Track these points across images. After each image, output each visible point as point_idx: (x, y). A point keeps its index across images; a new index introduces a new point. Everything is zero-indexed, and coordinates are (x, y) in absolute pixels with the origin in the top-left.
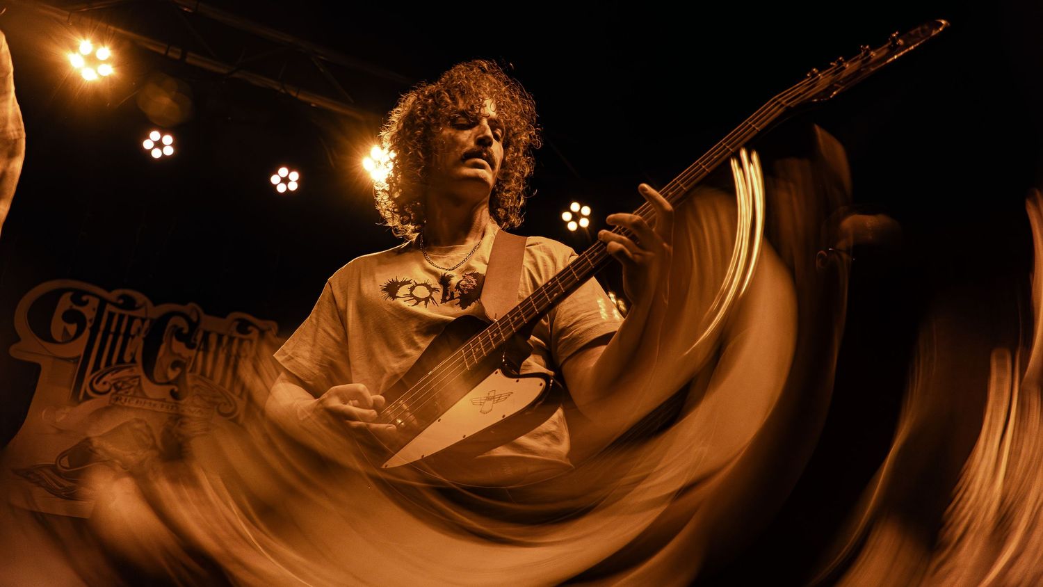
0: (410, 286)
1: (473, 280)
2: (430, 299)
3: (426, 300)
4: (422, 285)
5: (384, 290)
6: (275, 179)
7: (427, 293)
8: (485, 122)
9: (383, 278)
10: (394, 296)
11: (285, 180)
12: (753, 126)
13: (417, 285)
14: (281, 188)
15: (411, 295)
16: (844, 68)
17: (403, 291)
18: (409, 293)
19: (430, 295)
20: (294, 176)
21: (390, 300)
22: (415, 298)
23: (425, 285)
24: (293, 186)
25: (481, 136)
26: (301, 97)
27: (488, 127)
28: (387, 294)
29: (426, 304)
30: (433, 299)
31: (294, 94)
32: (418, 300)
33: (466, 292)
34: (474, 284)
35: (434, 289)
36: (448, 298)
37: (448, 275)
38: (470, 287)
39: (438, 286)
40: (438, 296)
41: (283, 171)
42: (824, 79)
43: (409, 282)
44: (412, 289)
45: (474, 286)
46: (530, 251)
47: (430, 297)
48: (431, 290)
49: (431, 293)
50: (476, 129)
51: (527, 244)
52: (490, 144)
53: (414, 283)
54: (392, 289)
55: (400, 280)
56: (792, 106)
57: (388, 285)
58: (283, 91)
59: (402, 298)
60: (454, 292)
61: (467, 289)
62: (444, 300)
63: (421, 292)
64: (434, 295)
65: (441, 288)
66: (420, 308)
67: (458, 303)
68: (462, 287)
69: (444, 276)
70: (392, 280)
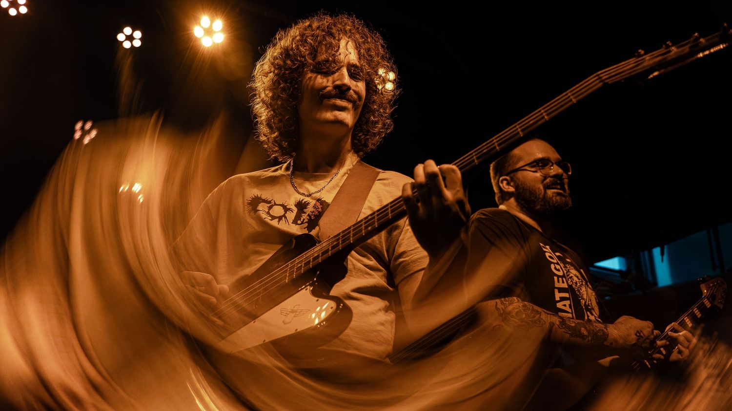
0: (269, 205)
1: (320, 207)
2: (283, 218)
3: (280, 218)
4: (280, 205)
5: (249, 201)
6: (121, 37)
7: (282, 213)
9: (251, 192)
10: (256, 209)
11: (130, 38)
12: (571, 97)
13: (275, 204)
16: (670, 51)
17: (262, 208)
18: (267, 211)
19: (284, 214)
20: (138, 34)
21: (252, 214)
22: (271, 216)
23: (282, 205)
24: (137, 43)
28: (250, 205)
29: (279, 221)
30: (286, 218)
32: (273, 218)
33: (313, 218)
34: (320, 210)
35: (289, 209)
36: (299, 222)
37: (306, 202)
38: (317, 212)
39: (293, 208)
40: (291, 216)
41: (128, 31)
42: (649, 60)
44: (270, 208)
45: (319, 212)
47: (284, 216)
48: (287, 210)
49: (286, 213)
51: (378, 178)
53: (273, 203)
54: (255, 203)
55: (263, 198)
56: (610, 83)
57: (253, 199)
59: (261, 212)
60: (305, 217)
61: (315, 216)
62: (295, 222)
63: (278, 211)
64: (288, 214)
65: (295, 210)
66: (274, 223)
67: (306, 228)
68: (311, 213)
69: (299, 201)
70: (256, 195)
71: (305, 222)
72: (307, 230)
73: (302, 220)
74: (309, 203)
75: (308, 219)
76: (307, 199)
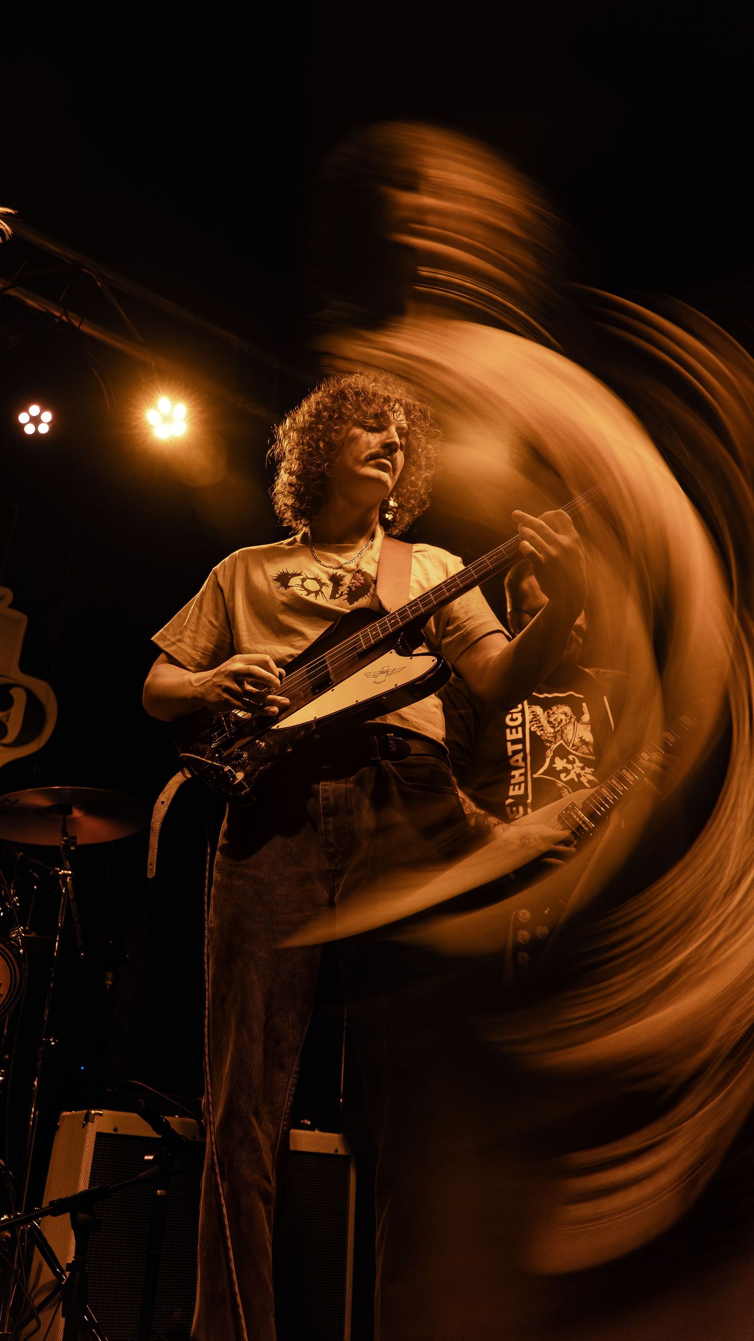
0: (301, 577)
1: (361, 578)
2: (320, 592)
3: (317, 593)
4: (312, 579)
5: (276, 580)
6: (23, 418)
7: (317, 587)
8: (393, 429)
9: (274, 569)
10: (287, 587)
11: (36, 421)
13: (307, 578)
14: (29, 430)
15: (303, 586)
17: (295, 582)
18: (300, 583)
19: (321, 589)
20: (47, 416)
21: (282, 589)
22: (306, 590)
23: (315, 579)
24: (44, 429)
25: (388, 441)
26: (85, 328)
27: (396, 434)
28: (279, 584)
29: (316, 596)
30: (322, 593)
31: (77, 324)
32: (309, 592)
33: (353, 589)
34: (362, 581)
35: (324, 584)
36: (337, 596)
37: (340, 575)
38: (358, 584)
39: (328, 582)
40: (328, 591)
41: (34, 410)
43: (300, 575)
44: (303, 580)
45: (361, 584)
46: (415, 557)
47: (320, 590)
48: (322, 584)
49: (321, 588)
50: (385, 433)
51: (414, 551)
52: (396, 451)
53: (305, 576)
54: (284, 579)
55: (291, 572)
57: (279, 575)
58: (64, 318)
59: (295, 588)
60: (344, 589)
61: (355, 587)
62: (333, 597)
63: (312, 585)
64: (324, 589)
65: (330, 584)
66: (311, 598)
67: (345, 599)
68: (351, 584)
69: (333, 574)
70: (282, 572)
71: (343, 594)
72: (348, 602)
73: (340, 593)
74: (344, 576)
75: (348, 591)
76: (340, 572)
